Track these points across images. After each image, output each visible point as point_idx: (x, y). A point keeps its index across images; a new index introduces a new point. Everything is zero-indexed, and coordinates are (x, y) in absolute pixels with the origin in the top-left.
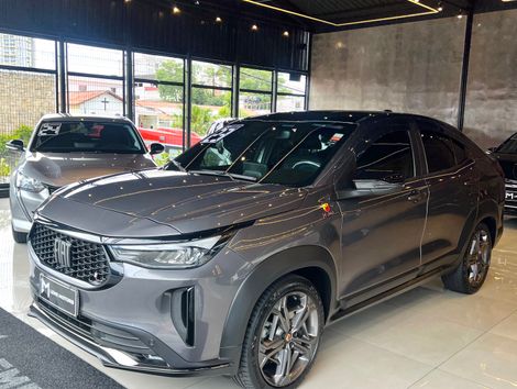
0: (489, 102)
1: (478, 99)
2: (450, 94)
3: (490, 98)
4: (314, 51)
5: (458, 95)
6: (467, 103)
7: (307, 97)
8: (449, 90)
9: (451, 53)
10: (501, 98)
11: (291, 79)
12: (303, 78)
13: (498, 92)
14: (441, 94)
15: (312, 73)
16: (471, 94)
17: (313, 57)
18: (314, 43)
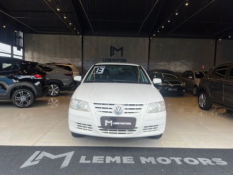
1: (87, 61)
2: (78, 59)
3: (90, 61)
4: (25, 40)
5: (81, 59)
6: (84, 62)
7: (23, 57)
9: (77, 47)
11: (18, 49)
12: (22, 50)
15: (25, 48)
17: (25, 42)
18: (25, 37)
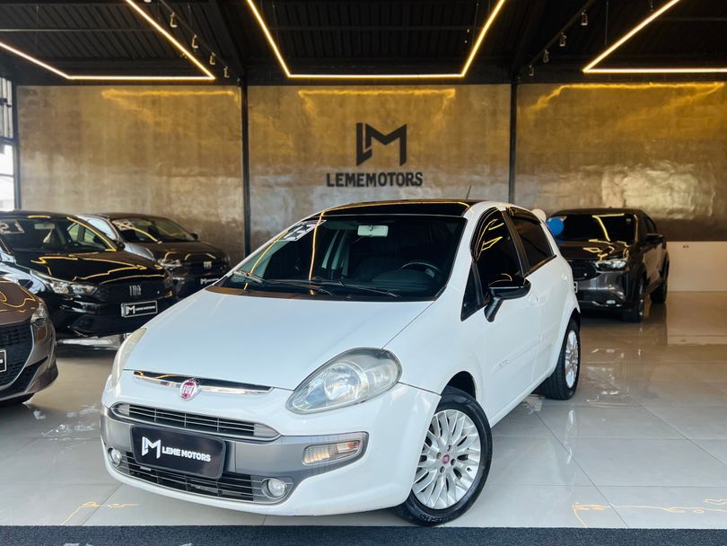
0: (277, 189)
1: (264, 186)
2: (230, 180)
3: (277, 184)
4: (21, 111)
5: (239, 180)
6: (253, 190)
7: (17, 178)
8: (229, 174)
9: (226, 129)
10: (288, 185)
13: (284, 179)
14: (220, 180)
15: (22, 143)
16: (256, 180)
17: (21, 120)
18: (19, 98)
